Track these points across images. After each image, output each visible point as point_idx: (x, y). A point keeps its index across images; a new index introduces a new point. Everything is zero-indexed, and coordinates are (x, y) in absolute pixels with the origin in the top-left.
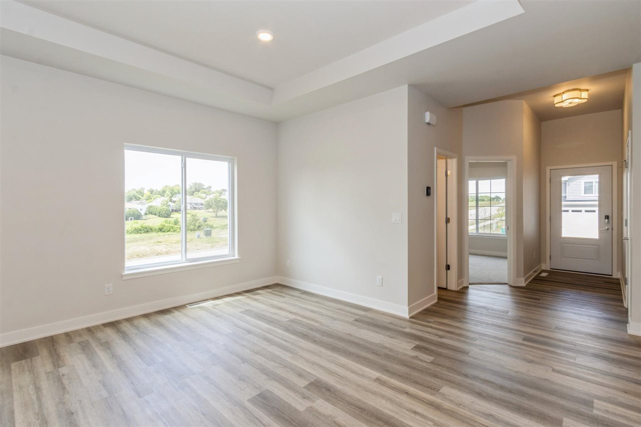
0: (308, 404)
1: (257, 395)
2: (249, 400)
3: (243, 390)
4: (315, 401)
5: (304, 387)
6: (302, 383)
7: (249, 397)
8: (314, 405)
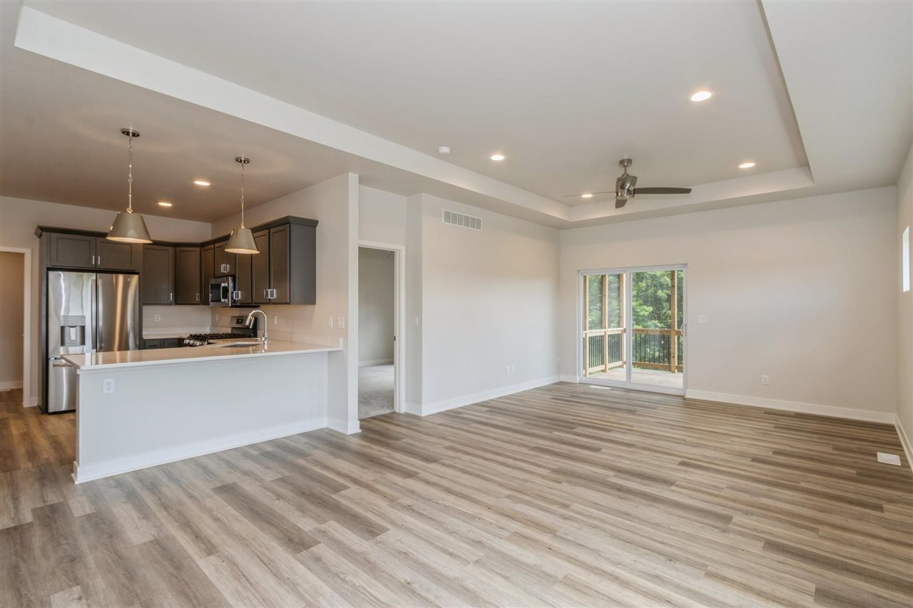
0: (323, 527)
1: (379, 535)
2: (388, 530)
3: (397, 540)
4: (314, 529)
5: (320, 543)
6: (321, 549)
7: (388, 532)
8: (316, 525)
